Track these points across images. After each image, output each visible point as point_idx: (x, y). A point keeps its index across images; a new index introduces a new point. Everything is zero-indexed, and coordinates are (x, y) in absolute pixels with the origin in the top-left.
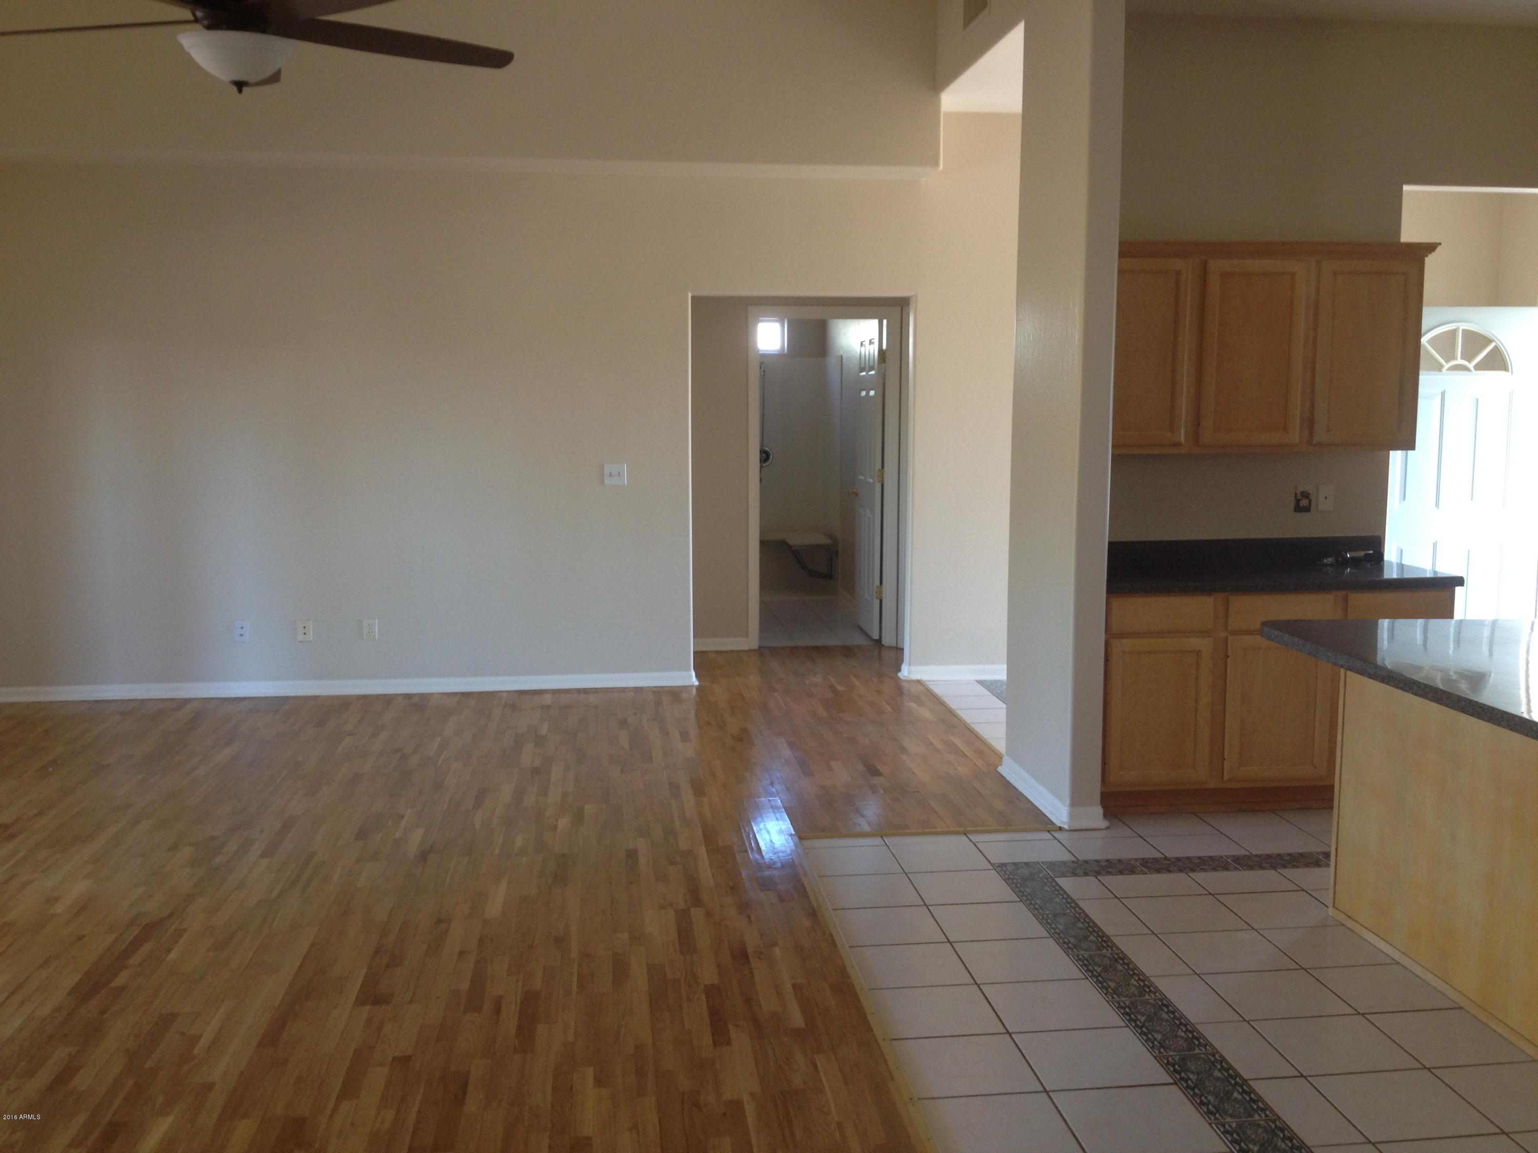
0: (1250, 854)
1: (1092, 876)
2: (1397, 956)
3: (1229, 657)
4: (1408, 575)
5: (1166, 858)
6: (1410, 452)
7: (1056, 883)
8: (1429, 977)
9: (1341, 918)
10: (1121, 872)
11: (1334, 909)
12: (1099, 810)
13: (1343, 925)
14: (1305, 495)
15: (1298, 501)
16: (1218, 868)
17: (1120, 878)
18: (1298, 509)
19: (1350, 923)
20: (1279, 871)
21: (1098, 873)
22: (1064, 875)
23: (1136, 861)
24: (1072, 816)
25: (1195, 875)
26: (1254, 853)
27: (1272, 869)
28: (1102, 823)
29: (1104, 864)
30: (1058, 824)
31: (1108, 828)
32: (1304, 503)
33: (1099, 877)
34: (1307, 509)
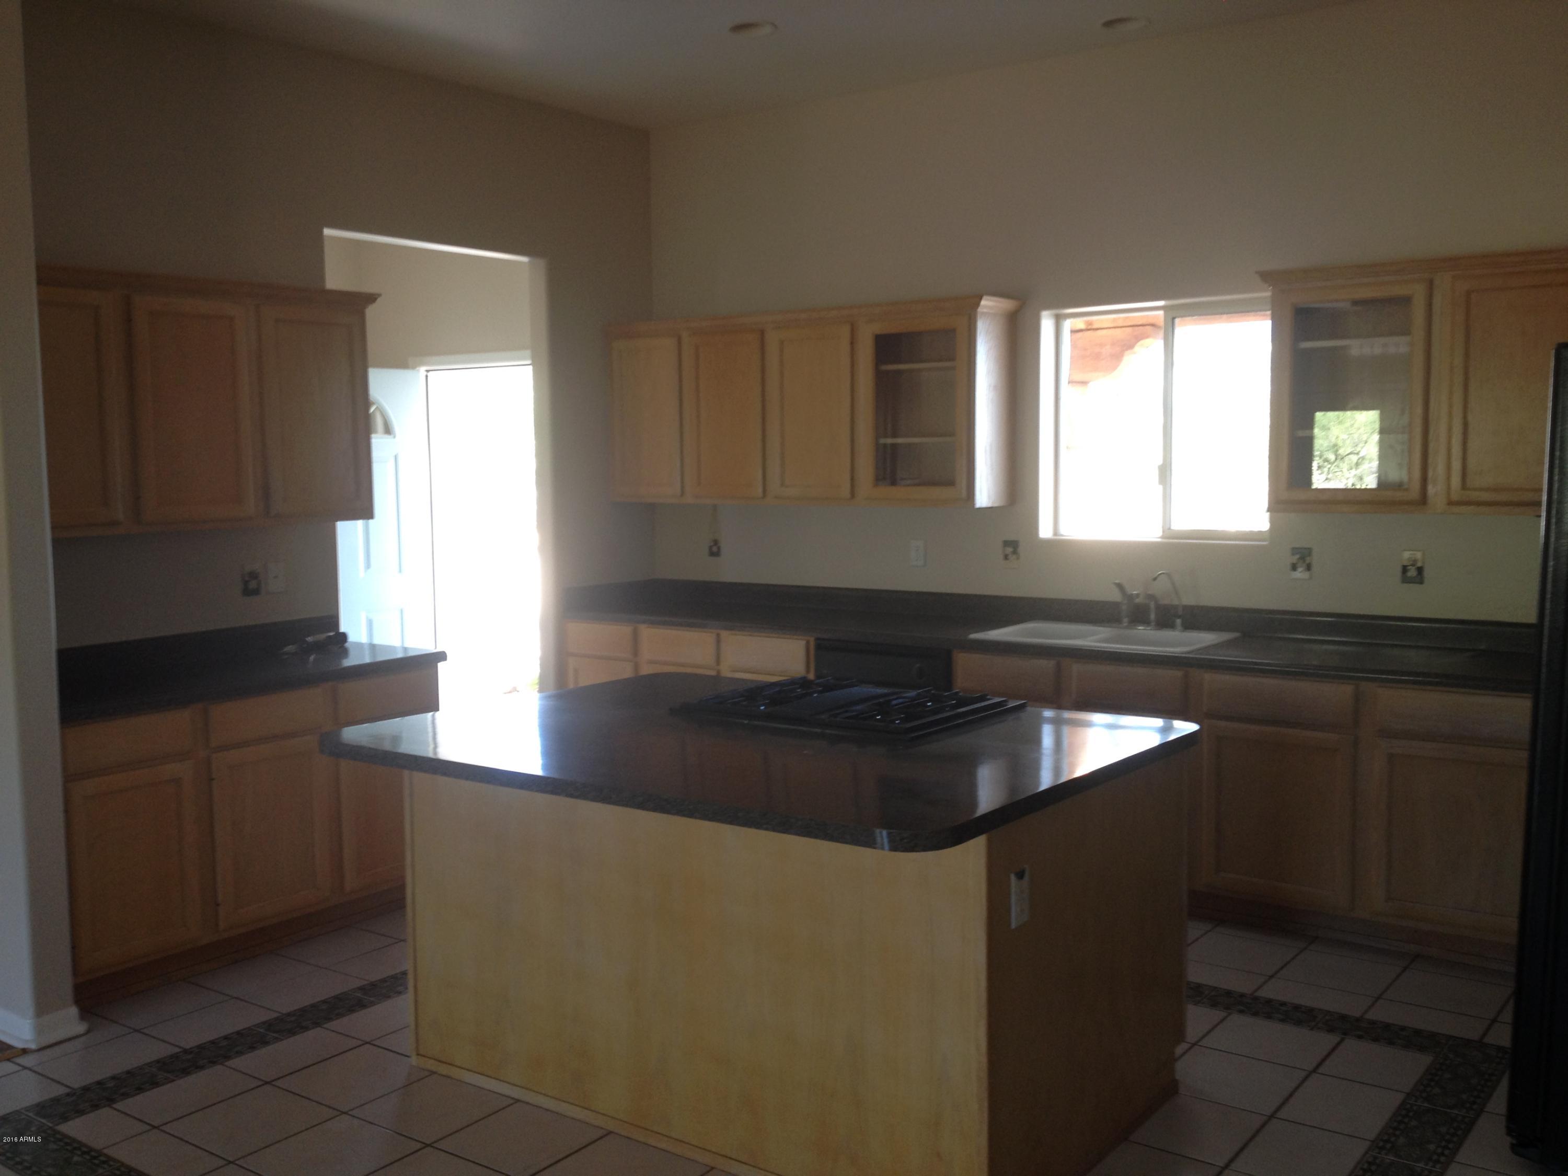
0: (280, 1015)
1: (105, 1107)
2: (516, 1093)
3: (213, 779)
4: (381, 658)
5: (186, 1051)
6: (370, 521)
7: (59, 1132)
8: (564, 1108)
9: (431, 1065)
10: (140, 1090)
11: (419, 1057)
12: (73, 1011)
13: (435, 1073)
14: (254, 575)
15: (246, 583)
16: (255, 1045)
17: (139, 1098)
18: (248, 592)
19: (443, 1069)
20: (325, 1026)
21: (110, 1101)
22: (65, 1118)
23: (151, 1066)
24: (39, 1030)
25: (235, 1062)
26: (284, 1012)
27: (317, 1027)
28: (81, 1028)
29: (111, 1084)
30: (19, 1045)
31: (88, 1032)
32: (253, 585)
33: (114, 1106)
34: (256, 592)
